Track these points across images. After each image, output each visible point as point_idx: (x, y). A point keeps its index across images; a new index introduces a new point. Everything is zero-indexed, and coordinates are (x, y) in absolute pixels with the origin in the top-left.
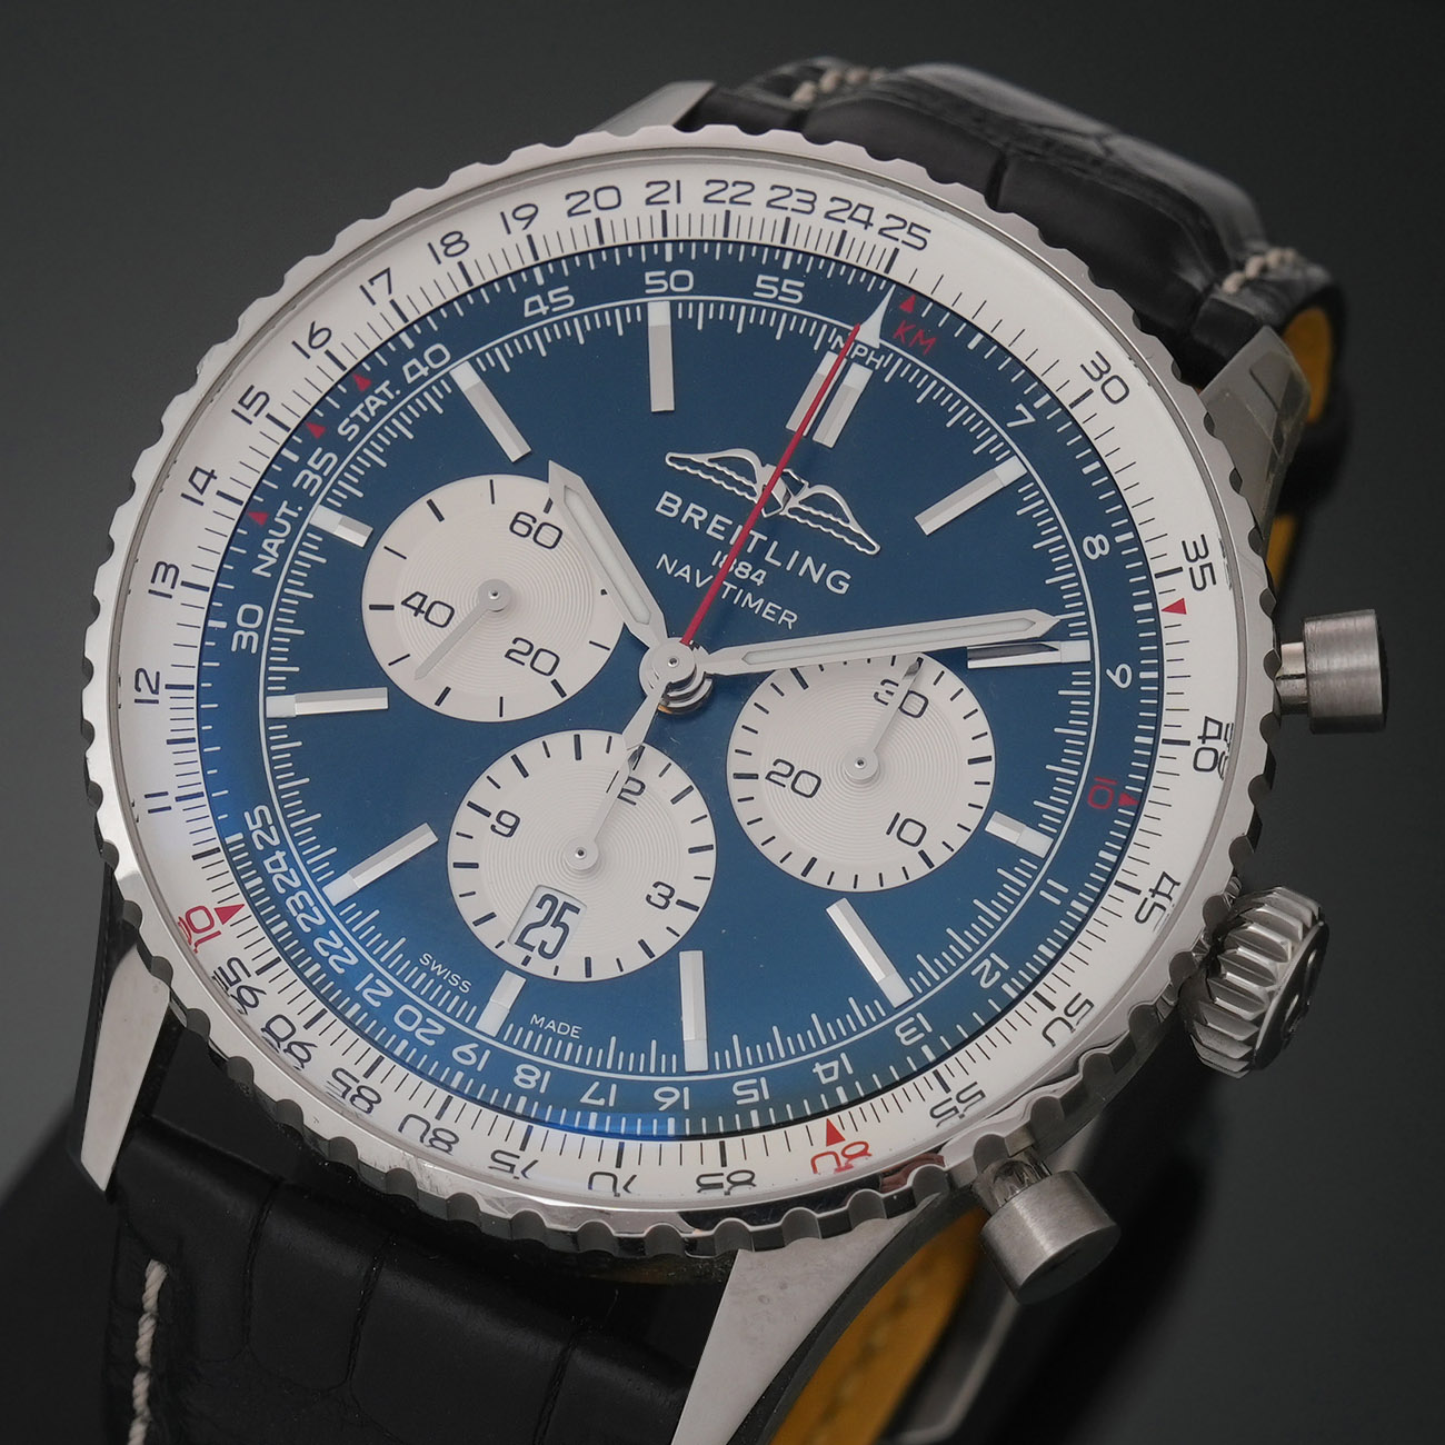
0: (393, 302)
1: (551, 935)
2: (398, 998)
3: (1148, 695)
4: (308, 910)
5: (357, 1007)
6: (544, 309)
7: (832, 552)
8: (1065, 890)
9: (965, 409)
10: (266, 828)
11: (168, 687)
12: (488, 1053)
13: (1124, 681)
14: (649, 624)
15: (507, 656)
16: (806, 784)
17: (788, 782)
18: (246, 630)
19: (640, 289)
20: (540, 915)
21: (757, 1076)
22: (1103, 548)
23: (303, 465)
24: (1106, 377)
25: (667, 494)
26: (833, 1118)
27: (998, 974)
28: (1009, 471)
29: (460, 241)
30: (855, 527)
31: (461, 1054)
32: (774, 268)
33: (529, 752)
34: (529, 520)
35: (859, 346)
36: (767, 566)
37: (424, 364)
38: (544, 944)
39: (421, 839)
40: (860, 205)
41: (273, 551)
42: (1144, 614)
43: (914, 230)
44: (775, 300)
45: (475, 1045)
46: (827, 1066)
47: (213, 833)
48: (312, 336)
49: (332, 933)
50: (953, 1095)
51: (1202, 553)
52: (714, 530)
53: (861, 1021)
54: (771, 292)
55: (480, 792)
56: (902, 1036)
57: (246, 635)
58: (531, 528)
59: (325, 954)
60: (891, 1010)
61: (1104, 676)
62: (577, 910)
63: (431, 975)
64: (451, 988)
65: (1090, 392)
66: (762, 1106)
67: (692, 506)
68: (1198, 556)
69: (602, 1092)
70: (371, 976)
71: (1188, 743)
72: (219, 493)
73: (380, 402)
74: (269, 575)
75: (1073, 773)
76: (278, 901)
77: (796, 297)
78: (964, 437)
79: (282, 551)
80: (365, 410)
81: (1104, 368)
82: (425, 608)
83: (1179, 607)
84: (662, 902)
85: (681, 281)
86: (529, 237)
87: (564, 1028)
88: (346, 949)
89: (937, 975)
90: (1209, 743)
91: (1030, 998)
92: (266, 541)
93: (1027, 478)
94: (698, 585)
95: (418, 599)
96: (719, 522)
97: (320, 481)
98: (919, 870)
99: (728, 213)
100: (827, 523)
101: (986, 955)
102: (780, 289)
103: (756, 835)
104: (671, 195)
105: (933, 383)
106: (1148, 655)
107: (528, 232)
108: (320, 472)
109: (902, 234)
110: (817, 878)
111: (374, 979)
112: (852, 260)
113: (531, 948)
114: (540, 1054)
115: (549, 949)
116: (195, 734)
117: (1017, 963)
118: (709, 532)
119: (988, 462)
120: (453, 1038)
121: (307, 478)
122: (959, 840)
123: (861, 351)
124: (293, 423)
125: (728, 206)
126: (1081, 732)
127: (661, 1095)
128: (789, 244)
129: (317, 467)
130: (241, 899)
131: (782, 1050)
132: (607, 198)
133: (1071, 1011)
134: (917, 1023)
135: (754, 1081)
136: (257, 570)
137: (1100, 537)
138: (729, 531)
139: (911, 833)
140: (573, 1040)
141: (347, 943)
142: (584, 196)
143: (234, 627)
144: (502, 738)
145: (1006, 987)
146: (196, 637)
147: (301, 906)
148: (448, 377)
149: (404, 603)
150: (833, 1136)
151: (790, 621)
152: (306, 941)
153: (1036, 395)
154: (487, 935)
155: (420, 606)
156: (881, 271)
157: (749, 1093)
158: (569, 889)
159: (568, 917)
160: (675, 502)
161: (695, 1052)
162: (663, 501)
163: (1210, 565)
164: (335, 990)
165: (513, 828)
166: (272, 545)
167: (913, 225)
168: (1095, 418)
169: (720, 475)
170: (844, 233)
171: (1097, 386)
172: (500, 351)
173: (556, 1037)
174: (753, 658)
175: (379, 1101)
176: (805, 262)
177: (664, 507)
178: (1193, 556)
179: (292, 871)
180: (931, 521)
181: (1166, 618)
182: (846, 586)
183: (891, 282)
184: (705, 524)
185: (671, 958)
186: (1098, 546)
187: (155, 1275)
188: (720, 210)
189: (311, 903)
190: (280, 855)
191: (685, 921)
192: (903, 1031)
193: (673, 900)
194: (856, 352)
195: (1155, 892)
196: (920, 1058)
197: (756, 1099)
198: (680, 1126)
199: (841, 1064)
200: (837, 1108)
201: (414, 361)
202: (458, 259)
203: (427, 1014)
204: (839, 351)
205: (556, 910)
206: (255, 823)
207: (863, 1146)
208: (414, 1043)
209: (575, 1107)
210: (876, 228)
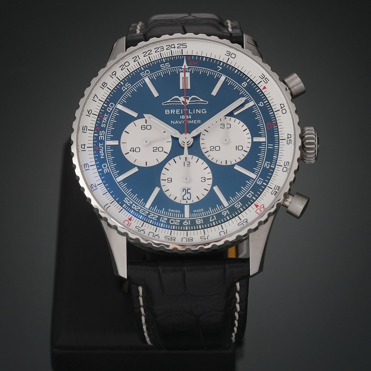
0: (99, 100)
1: (188, 195)
2: (169, 219)
3: (268, 105)
4: (144, 212)
5: (162, 224)
6: (126, 88)
7: (200, 107)
8: (272, 145)
9: (209, 71)
10: (129, 201)
11: (98, 185)
12: (189, 221)
13: (262, 105)
14: (176, 134)
15: (153, 151)
16: (217, 148)
17: (214, 149)
18: (106, 169)
19: (141, 77)
20: (184, 193)
21: (238, 202)
22: (246, 84)
23: (99, 135)
24: (230, 55)
25: (166, 110)
26: (255, 203)
27: (269, 165)
28: (223, 78)
29: (105, 84)
30: (202, 100)
31: (185, 223)
32: (162, 63)
33: (167, 166)
34: (144, 126)
36: (190, 114)
37: (110, 108)
38: (188, 198)
39: (157, 190)
40: (172, 45)
41: (102, 153)
42: (259, 92)
43: (183, 45)
44: (166, 68)
45: (186, 221)
46: (249, 195)
47: (120, 206)
48: (89, 112)
49: (151, 214)
50: (273, 189)
51: (264, 76)
52: (178, 112)
53: (250, 184)
55: (162, 177)
56: (259, 183)
57: (106, 170)
58: (145, 128)
59: (151, 218)
60: (254, 180)
61: (258, 106)
62: (190, 189)
63: (172, 212)
64: (177, 213)
65: (229, 58)
66: (242, 207)
67: (171, 110)
68: (263, 78)
69: (213, 218)
71: (279, 110)
72: (88, 147)
73: (106, 118)
74: (104, 157)
75: (262, 124)
76: (138, 213)
77: (169, 66)
78: (211, 76)
79: (104, 152)
80: (104, 121)
81: (229, 53)
82: (134, 150)
83: (265, 88)
84: (204, 181)
85: (147, 72)
86: (117, 77)
87: (200, 210)
88: (155, 215)
89: (259, 170)
90: (283, 108)
91: (277, 166)
92: (100, 152)
93: (226, 78)
94: (180, 123)
95: (132, 149)
96: (178, 111)
97: (103, 137)
98: (246, 154)
100: (197, 102)
101: (265, 163)
102: (165, 66)
103: (214, 161)
104: (138, 58)
105: (201, 70)
106: (264, 98)
110: (229, 163)
111: (162, 218)
112: (175, 55)
113: (186, 199)
114: (198, 217)
115: (189, 198)
116: (107, 191)
117: (271, 162)
118: (177, 113)
119: (218, 79)
120: (182, 221)
121: (101, 137)
122: (250, 145)
124: (93, 129)
125: (148, 56)
126: (260, 117)
127: (223, 213)
128: (163, 57)
129: (102, 135)
130: (131, 216)
131: (240, 196)
132: (127, 64)
133: (285, 165)
134: (260, 180)
135: (238, 203)
136: (101, 158)
137: (244, 82)
138: (180, 112)
139: (240, 148)
140: (203, 211)
142: (123, 66)
143: (103, 169)
144: (161, 166)
145: (272, 166)
146: (97, 174)
147: (143, 212)
148: (116, 108)
149: (130, 151)
150: (257, 206)
151: (199, 122)
152: (147, 217)
153: (220, 63)
154: (177, 201)
156: (181, 55)
157: (238, 206)
158: (187, 186)
159: (189, 191)
160: (168, 111)
161: (225, 204)
162: (166, 112)
163: (266, 78)
164: (157, 223)
165: (171, 180)
166: (101, 152)
167: (183, 44)
168: (232, 62)
169: (174, 103)
170: (171, 51)
171: (230, 57)
172: (123, 99)
173: (200, 212)
174: (198, 131)
175: (175, 238)
176: (167, 59)
177: (167, 113)
179: (137, 206)
180: (214, 93)
181: (263, 91)
182: (206, 111)
183: (184, 55)
184: (175, 112)
185: (212, 189)
186: (245, 84)
187: (140, 289)
189: (144, 210)
190: (134, 205)
191: (210, 182)
192: (258, 182)
193: (206, 179)
194: (185, 70)
195: (288, 138)
196: (264, 185)
197: (240, 206)
198: (229, 217)
199: (251, 193)
200: (254, 201)
201: (108, 108)
202: (106, 87)
203: (175, 219)
204: (182, 72)
205: (186, 191)
206: (126, 201)
207: (263, 205)
208: (176, 225)
209: (210, 223)
210: (176, 48)
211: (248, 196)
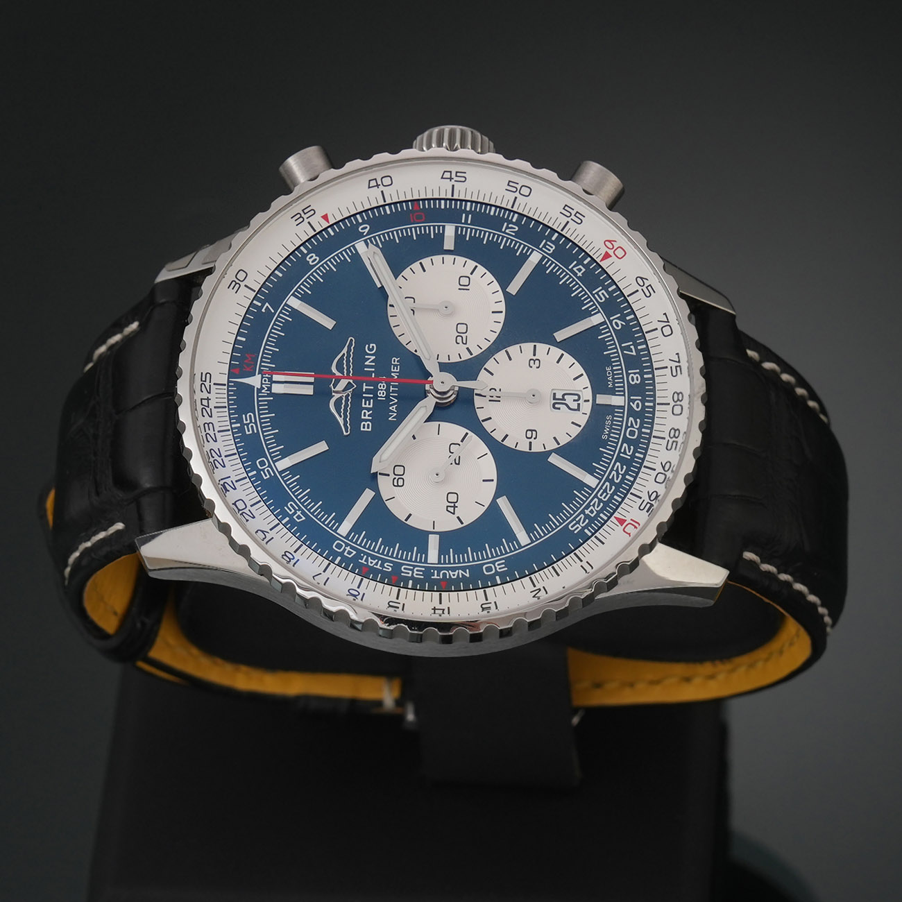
0: (324, 571)
1: (569, 400)
2: (625, 440)
3: (368, 215)
4: (605, 491)
5: (637, 455)
6: (299, 513)
7: (360, 356)
8: (464, 215)
9: (273, 331)
10: (578, 522)
11: (535, 586)
12: (632, 397)
13: (367, 227)
15: (459, 464)
16: (462, 328)
17: (464, 336)
18: (496, 568)
19: (273, 478)
21: (593, 295)
22: (312, 256)
23: (412, 578)
25: (362, 429)
26: (598, 260)
27: (510, 226)
28: (294, 302)
29: (286, 555)
30: (345, 350)
31: (638, 407)
32: (241, 430)
33: (498, 436)
34: (396, 481)
35: (263, 382)
37: (345, 550)
38: (574, 400)
39: (556, 460)
40: (202, 404)
41: (456, 573)
42: (334, 230)
43: (204, 379)
44: (256, 423)
45: (631, 403)
46: (577, 272)
47: (589, 541)
48: (354, 596)
49: (610, 477)
50: (569, 219)
51: (299, 216)
52: (369, 404)
53: (553, 266)
54: (252, 426)
55: (523, 447)
56: (552, 250)
57: (498, 567)
58: (399, 478)
59: (620, 476)
60: (544, 257)
61: (367, 235)
62: (555, 394)
63: (610, 432)
64: (612, 422)
65: (246, 286)
66: (605, 288)
67: (363, 417)
68: (301, 217)
69: (628, 348)
70: (621, 455)
71: (382, 192)
72: (441, 603)
73: (370, 560)
74: (467, 570)
76: (606, 504)
77: (250, 415)
78: (286, 326)
79: (454, 569)
80: (376, 564)
81: (234, 283)
82: (453, 504)
84: (537, 362)
85: (262, 463)
86: (271, 530)
87: (609, 373)
88: (615, 469)
89: (521, 246)
90: (379, 183)
91: (515, 209)
92: (453, 577)
93: (294, 296)
94: (396, 401)
95: (449, 509)
96: (365, 404)
97: (416, 569)
98: (481, 269)
99: (226, 456)
100: (348, 361)
101: (504, 232)
102: (249, 424)
103: (493, 337)
104: (228, 481)
105: (267, 346)
106: (351, 222)
107: (269, 531)
108: (412, 570)
109: (207, 384)
110: (501, 307)
111: (622, 453)
112: (226, 400)
113: (579, 404)
114: (623, 378)
115: (576, 397)
116: (550, 568)
117: (503, 220)
118: (371, 406)
119: (294, 313)
120: (632, 413)
121: (417, 574)
122: (460, 260)
123: (265, 381)
124: (395, 589)
125: (223, 457)
126: (394, 233)
127: (618, 326)
128: (229, 428)
129: (411, 572)
130: (612, 519)
131: (579, 290)
132: (241, 505)
133: (514, 190)
134: (544, 246)
136: (468, 575)
137: (308, 259)
138: (369, 399)
139: (464, 281)
140: (612, 368)
141: (612, 470)
142: (244, 514)
143: (497, 573)
144: (498, 449)
145: (514, 220)
147: (605, 494)
148: (347, 537)
149: (454, 514)
150: (607, 256)
151: (396, 360)
152: (618, 486)
153: (256, 307)
154: (583, 420)
155: (452, 507)
156: (226, 387)
157: (602, 295)
159: (559, 396)
160: (364, 425)
161: (597, 319)
162: (366, 429)
163: (303, 210)
164: (633, 466)
165: (532, 431)
166: (454, 575)
167: (202, 381)
168: (256, 280)
169: (346, 410)
170: (215, 407)
171: (243, 284)
172: (326, 522)
173: (614, 375)
175: (673, 428)
176: (234, 418)
177: (368, 428)
178: (301, 219)
179: (591, 504)
180: (329, 323)
181: (332, 221)
182: (371, 345)
183: (229, 382)
184: (369, 410)
185: (560, 345)
186: (312, 259)
188: (226, 460)
189: (602, 491)
190: (587, 512)
191: (542, 348)
193: (534, 358)
194: (267, 382)
195: (451, 179)
196: (558, 239)
197: (603, 291)
198: (628, 314)
199: (574, 267)
200: (593, 260)
201: (345, 554)
202: (293, 553)
203: (627, 427)
204: (270, 389)
205: (558, 402)
206: (578, 527)
207: (606, 242)
208: (641, 427)
209: (639, 356)
210: (208, 395)
211: (580, 274)
